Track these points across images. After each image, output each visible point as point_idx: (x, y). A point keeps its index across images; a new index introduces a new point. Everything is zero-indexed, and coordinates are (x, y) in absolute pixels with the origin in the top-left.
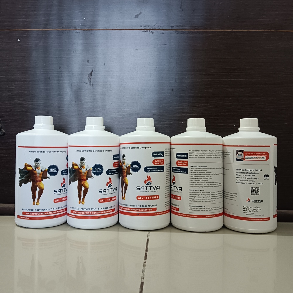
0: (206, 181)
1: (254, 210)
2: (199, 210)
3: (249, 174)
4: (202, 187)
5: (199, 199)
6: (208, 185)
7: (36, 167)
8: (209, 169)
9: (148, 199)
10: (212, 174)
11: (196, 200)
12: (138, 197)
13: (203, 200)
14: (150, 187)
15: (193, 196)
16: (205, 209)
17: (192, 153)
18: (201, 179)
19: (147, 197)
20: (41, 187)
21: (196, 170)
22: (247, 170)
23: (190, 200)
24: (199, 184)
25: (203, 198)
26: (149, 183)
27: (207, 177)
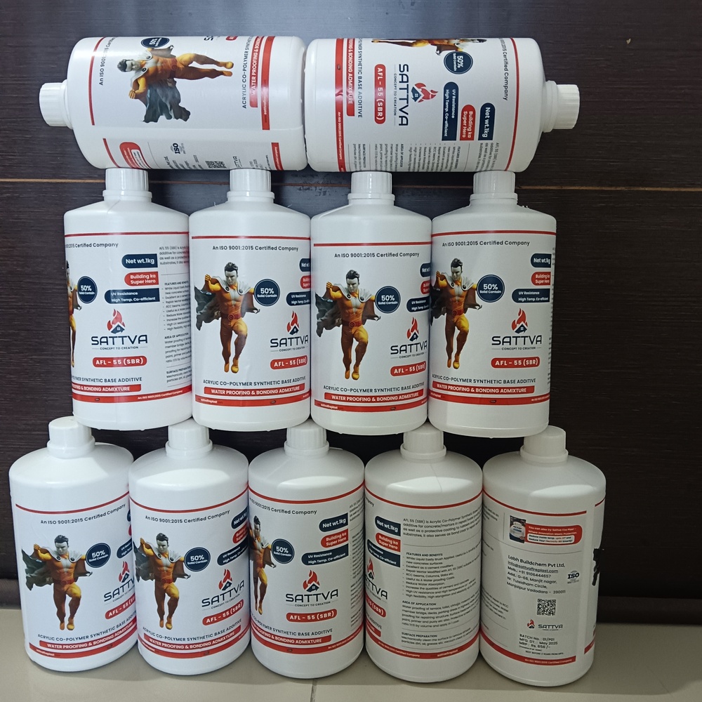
0: (439, 584)
1: (542, 645)
2: (425, 644)
3: (536, 573)
4: (432, 597)
5: (424, 622)
6: (445, 592)
7: (60, 555)
8: (448, 558)
9: (311, 620)
10: (454, 569)
11: (418, 624)
12: (288, 615)
13: (432, 624)
14: (317, 595)
15: (412, 614)
16: (438, 642)
17: (410, 525)
18: (428, 580)
19: (309, 617)
20: (75, 594)
21: (418, 561)
22: (531, 563)
23: (404, 622)
24: (425, 591)
25: (432, 620)
26: (314, 588)
27: (442, 575)
